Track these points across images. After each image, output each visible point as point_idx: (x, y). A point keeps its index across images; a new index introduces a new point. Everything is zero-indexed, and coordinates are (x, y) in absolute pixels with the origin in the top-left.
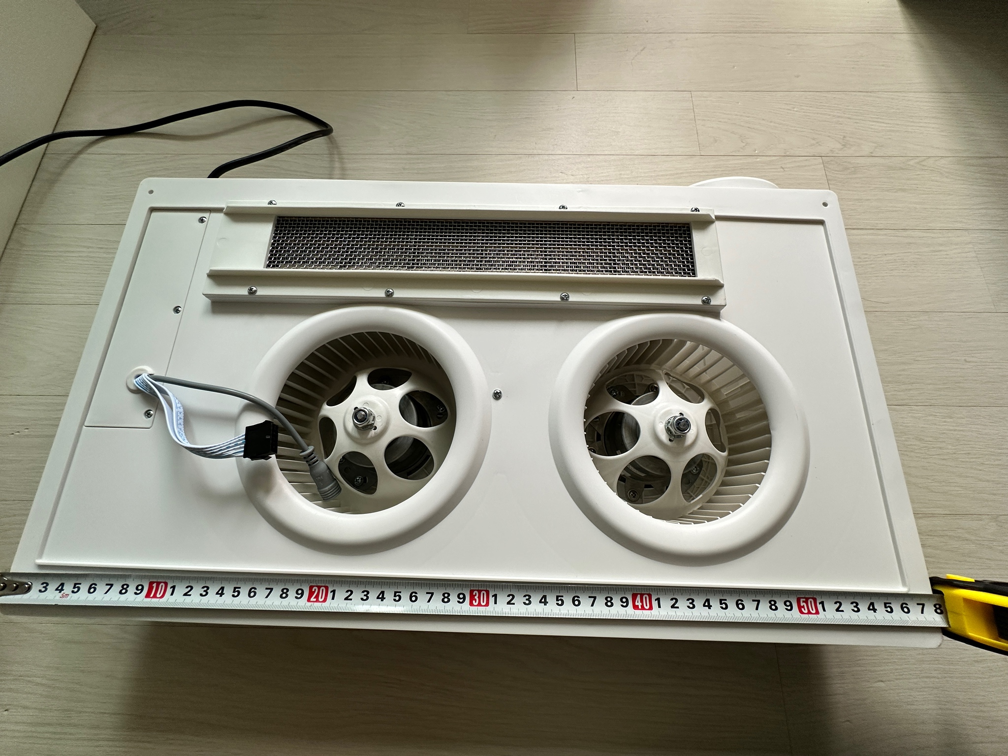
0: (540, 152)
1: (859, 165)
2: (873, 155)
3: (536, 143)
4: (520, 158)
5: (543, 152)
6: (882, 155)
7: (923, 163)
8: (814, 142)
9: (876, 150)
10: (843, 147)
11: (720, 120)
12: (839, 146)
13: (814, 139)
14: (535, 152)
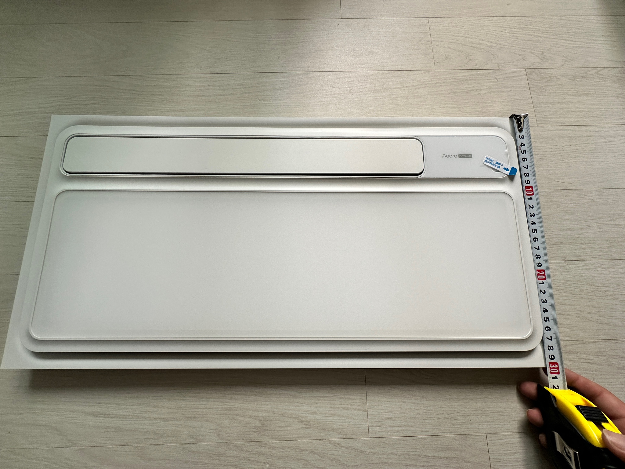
0: (313, 69)
1: (553, 75)
2: (564, 67)
3: (310, 62)
4: (298, 75)
5: (316, 70)
6: (570, 66)
7: (600, 72)
8: (520, 57)
9: (566, 62)
10: (541, 61)
11: (450, 41)
12: (539, 60)
13: (519, 55)
14: (310, 70)
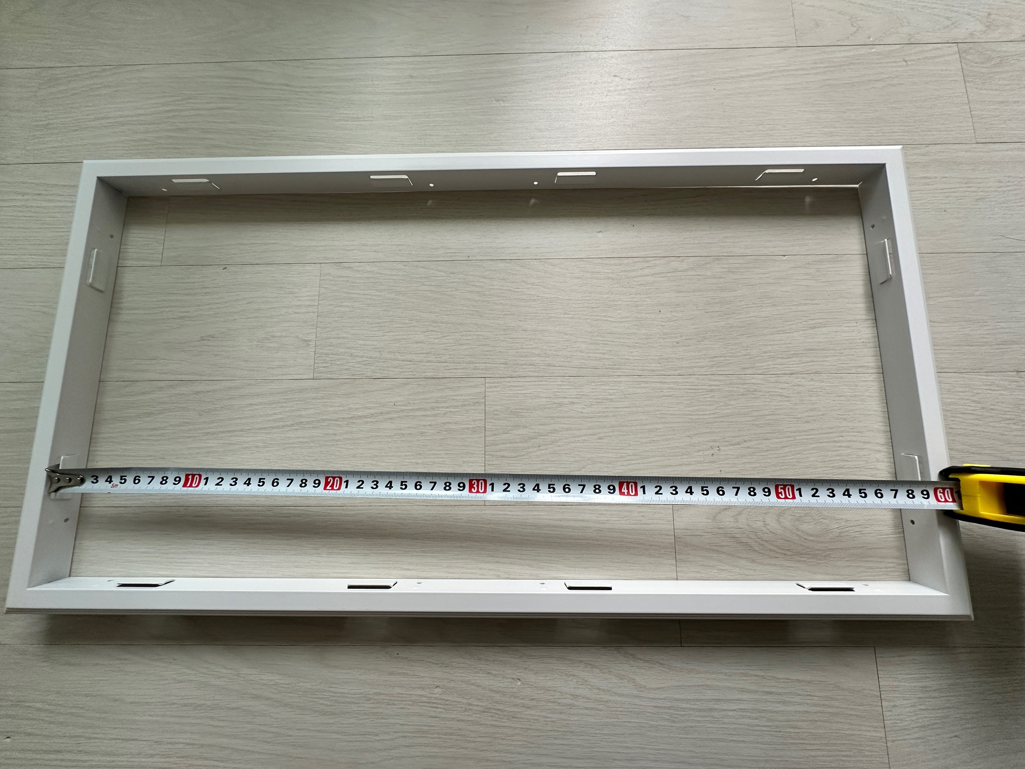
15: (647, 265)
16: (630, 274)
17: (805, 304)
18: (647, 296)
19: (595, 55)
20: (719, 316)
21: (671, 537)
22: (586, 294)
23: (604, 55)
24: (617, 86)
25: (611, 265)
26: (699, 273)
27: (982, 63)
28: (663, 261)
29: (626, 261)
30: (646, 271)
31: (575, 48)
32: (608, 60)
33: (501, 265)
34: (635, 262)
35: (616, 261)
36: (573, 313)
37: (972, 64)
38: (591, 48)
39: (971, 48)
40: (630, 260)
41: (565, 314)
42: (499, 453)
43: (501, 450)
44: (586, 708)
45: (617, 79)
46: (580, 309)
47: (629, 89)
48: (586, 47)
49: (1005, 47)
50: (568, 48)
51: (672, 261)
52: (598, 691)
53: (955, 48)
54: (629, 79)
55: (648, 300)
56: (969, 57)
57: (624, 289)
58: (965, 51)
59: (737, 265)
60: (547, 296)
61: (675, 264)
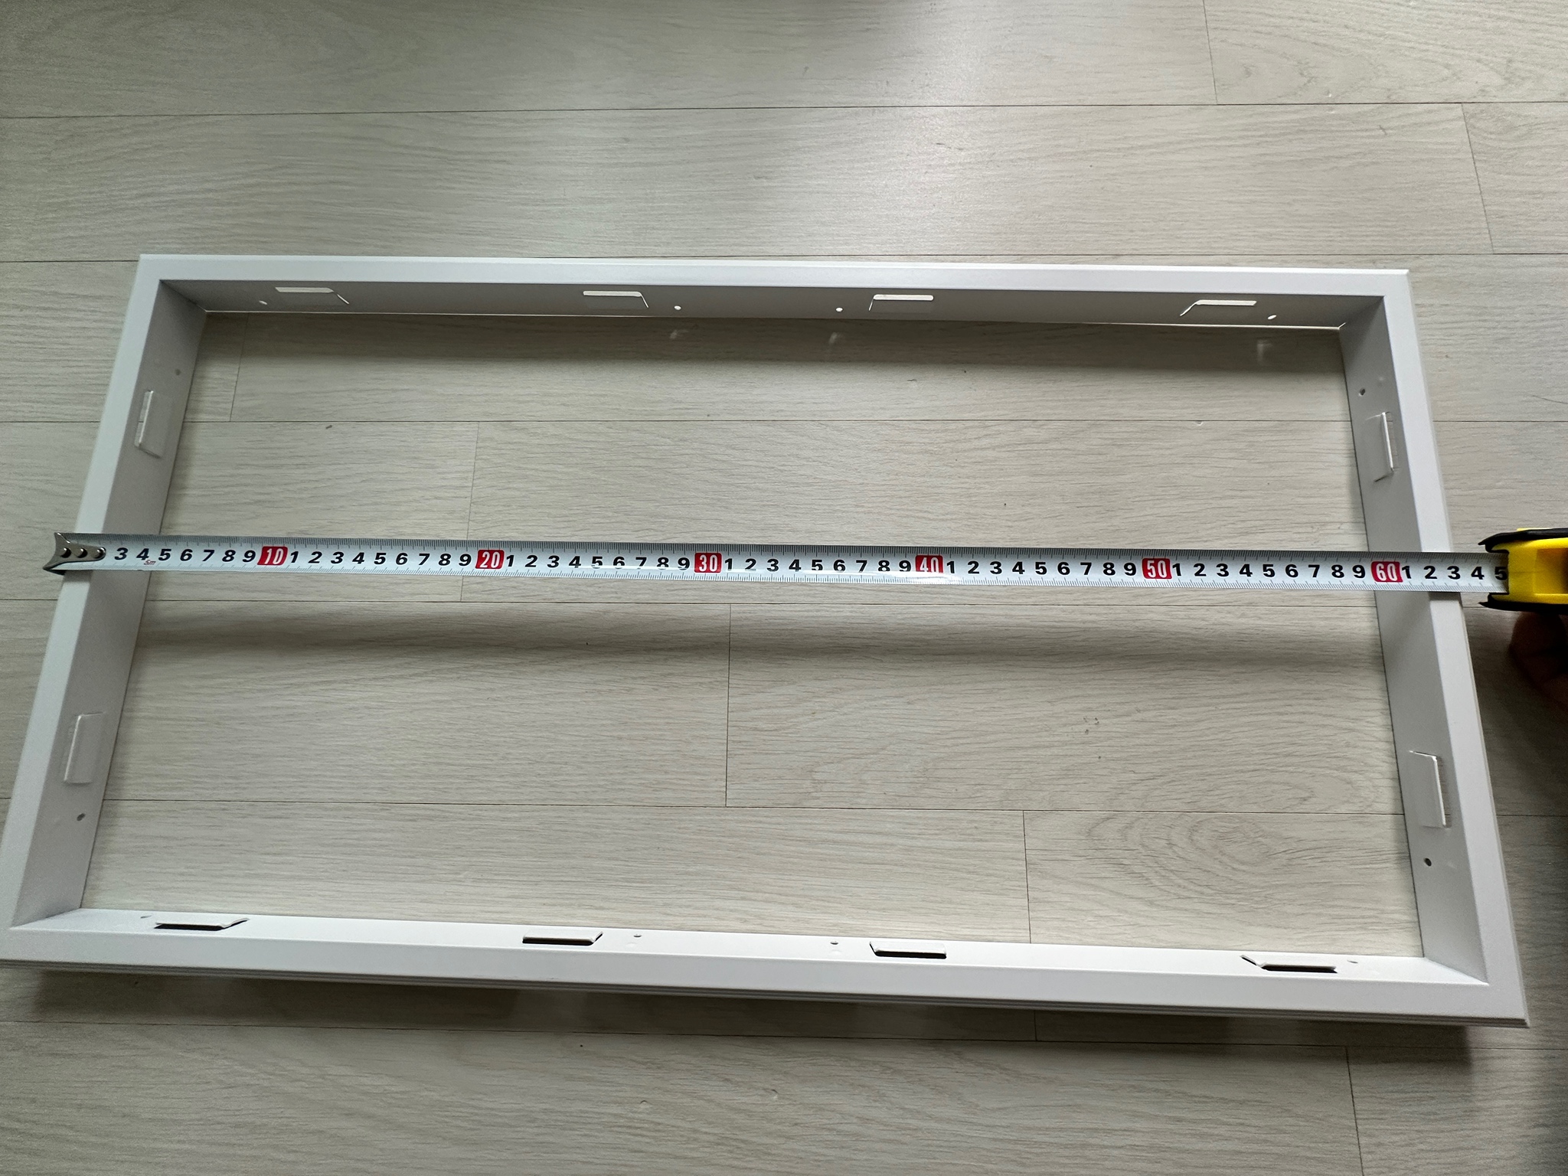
15: (985, 432)
16: (960, 446)
17: (1232, 497)
18: (986, 480)
19: (908, 112)
20: (1097, 513)
21: (1021, 863)
22: (891, 477)
23: (921, 111)
24: (943, 158)
25: (930, 431)
26: (1066, 447)
27: (1500, 133)
28: (1011, 427)
29: (953, 426)
30: (985, 442)
31: (877, 101)
32: (928, 120)
33: (759, 429)
34: (966, 428)
35: (938, 426)
36: (870, 505)
37: (1485, 135)
38: (903, 103)
39: (1482, 112)
40: (960, 425)
41: (857, 506)
42: (750, 724)
43: (753, 719)
44: (884, 1141)
45: (942, 149)
46: (880, 500)
47: (960, 164)
48: (896, 101)
49: (1534, 111)
50: (868, 101)
51: (1025, 427)
52: (902, 1112)
53: (1458, 110)
54: (960, 149)
55: (987, 486)
56: (1481, 124)
57: (949, 469)
58: (1473, 116)
59: (1126, 435)
60: (829, 477)
61: (1030, 432)
